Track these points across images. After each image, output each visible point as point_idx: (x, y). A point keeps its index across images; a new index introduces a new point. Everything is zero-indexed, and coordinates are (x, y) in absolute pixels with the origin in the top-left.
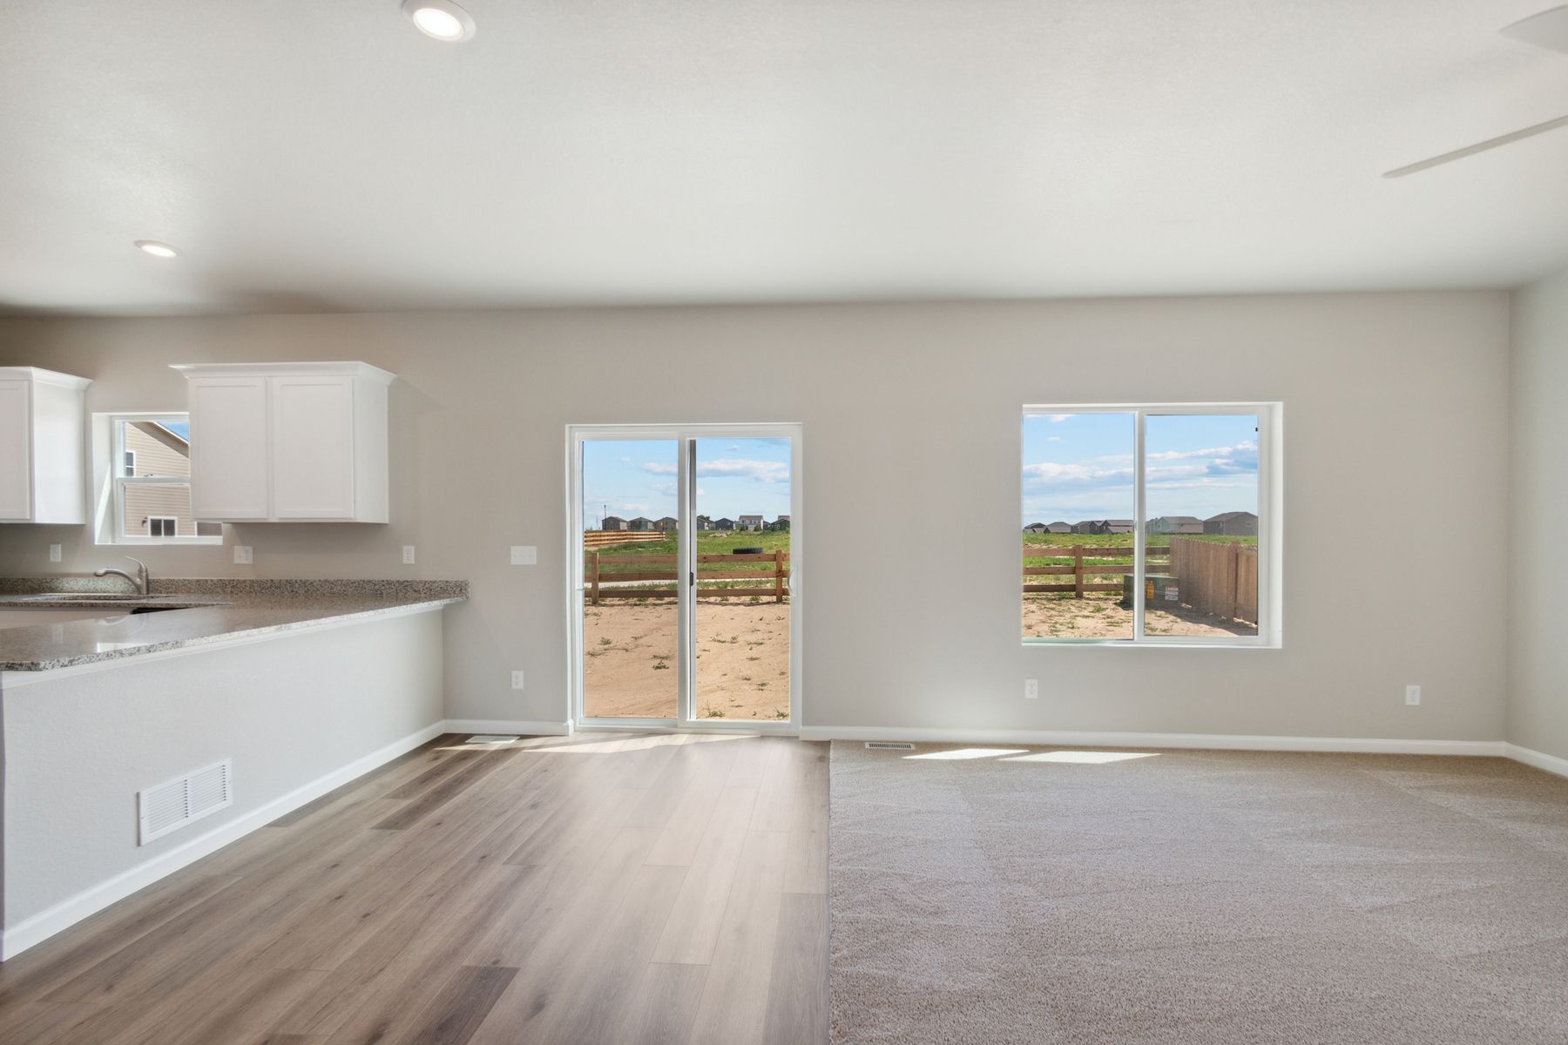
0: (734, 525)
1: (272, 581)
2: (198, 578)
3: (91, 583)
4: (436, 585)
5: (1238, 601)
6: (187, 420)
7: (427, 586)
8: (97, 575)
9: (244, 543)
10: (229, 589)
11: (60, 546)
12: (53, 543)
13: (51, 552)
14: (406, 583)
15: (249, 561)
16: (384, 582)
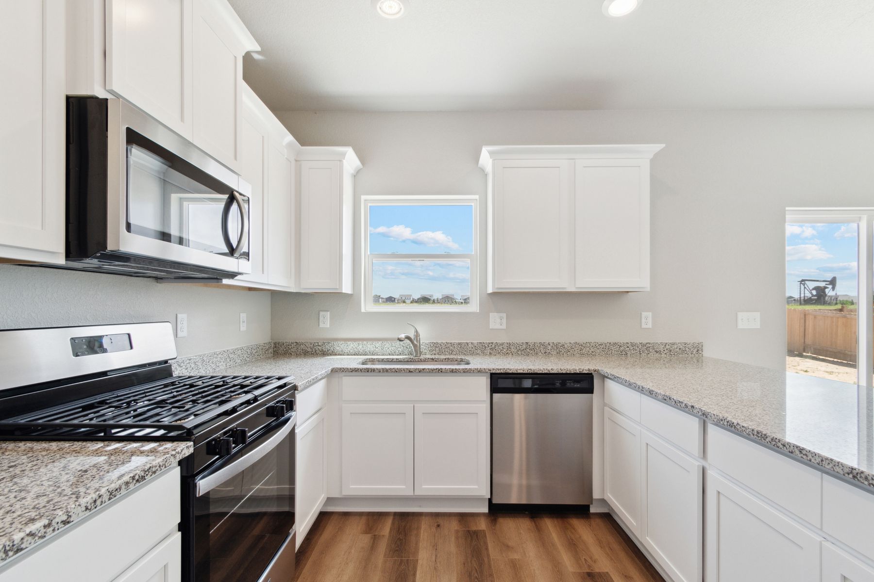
0: (396, 300)
1: (527, 343)
2: (460, 342)
4: (676, 346)
5: (806, 343)
7: (667, 347)
9: (498, 311)
10: (488, 351)
11: (329, 313)
12: (322, 311)
13: (321, 319)
14: (648, 345)
15: (504, 327)
16: (628, 344)
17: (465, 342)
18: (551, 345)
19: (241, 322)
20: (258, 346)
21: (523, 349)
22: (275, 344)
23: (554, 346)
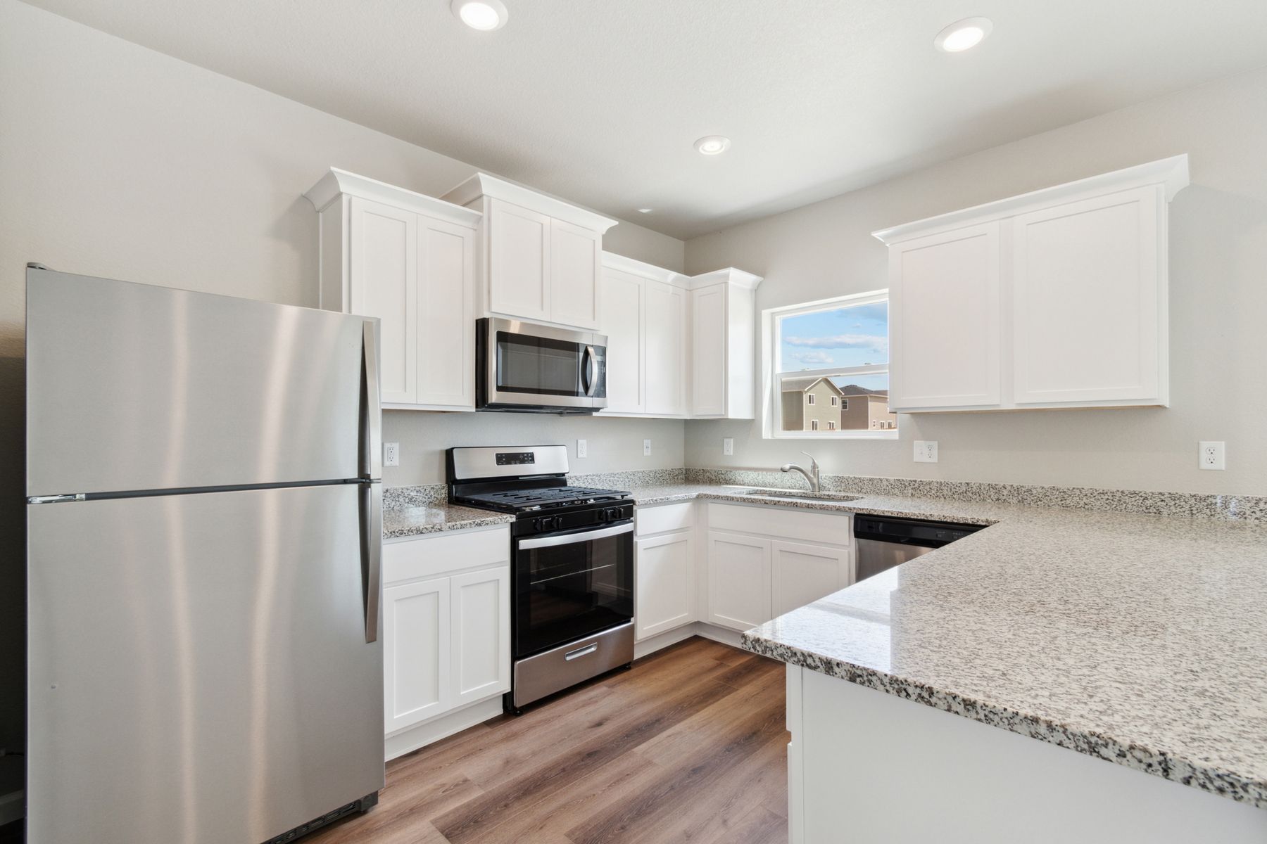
1: (968, 484)
3: (760, 477)
6: (886, 299)
7: (1259, 505)
8: (783, 470)
9: (926, 438)
10: (909, 491)
11: (732, 440)
12: (727, 438)
13: (725, 445)
14: (1210, 499)
15: (935, 459)
16: (1163, 495)
17: (878, 477)
18: (1009, 488)
19: (645, 447)
20: (663, 472)
21: (961, 491)
22: (686, 470)
23: (1012, 490)
